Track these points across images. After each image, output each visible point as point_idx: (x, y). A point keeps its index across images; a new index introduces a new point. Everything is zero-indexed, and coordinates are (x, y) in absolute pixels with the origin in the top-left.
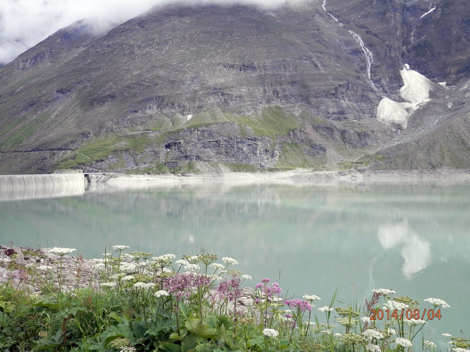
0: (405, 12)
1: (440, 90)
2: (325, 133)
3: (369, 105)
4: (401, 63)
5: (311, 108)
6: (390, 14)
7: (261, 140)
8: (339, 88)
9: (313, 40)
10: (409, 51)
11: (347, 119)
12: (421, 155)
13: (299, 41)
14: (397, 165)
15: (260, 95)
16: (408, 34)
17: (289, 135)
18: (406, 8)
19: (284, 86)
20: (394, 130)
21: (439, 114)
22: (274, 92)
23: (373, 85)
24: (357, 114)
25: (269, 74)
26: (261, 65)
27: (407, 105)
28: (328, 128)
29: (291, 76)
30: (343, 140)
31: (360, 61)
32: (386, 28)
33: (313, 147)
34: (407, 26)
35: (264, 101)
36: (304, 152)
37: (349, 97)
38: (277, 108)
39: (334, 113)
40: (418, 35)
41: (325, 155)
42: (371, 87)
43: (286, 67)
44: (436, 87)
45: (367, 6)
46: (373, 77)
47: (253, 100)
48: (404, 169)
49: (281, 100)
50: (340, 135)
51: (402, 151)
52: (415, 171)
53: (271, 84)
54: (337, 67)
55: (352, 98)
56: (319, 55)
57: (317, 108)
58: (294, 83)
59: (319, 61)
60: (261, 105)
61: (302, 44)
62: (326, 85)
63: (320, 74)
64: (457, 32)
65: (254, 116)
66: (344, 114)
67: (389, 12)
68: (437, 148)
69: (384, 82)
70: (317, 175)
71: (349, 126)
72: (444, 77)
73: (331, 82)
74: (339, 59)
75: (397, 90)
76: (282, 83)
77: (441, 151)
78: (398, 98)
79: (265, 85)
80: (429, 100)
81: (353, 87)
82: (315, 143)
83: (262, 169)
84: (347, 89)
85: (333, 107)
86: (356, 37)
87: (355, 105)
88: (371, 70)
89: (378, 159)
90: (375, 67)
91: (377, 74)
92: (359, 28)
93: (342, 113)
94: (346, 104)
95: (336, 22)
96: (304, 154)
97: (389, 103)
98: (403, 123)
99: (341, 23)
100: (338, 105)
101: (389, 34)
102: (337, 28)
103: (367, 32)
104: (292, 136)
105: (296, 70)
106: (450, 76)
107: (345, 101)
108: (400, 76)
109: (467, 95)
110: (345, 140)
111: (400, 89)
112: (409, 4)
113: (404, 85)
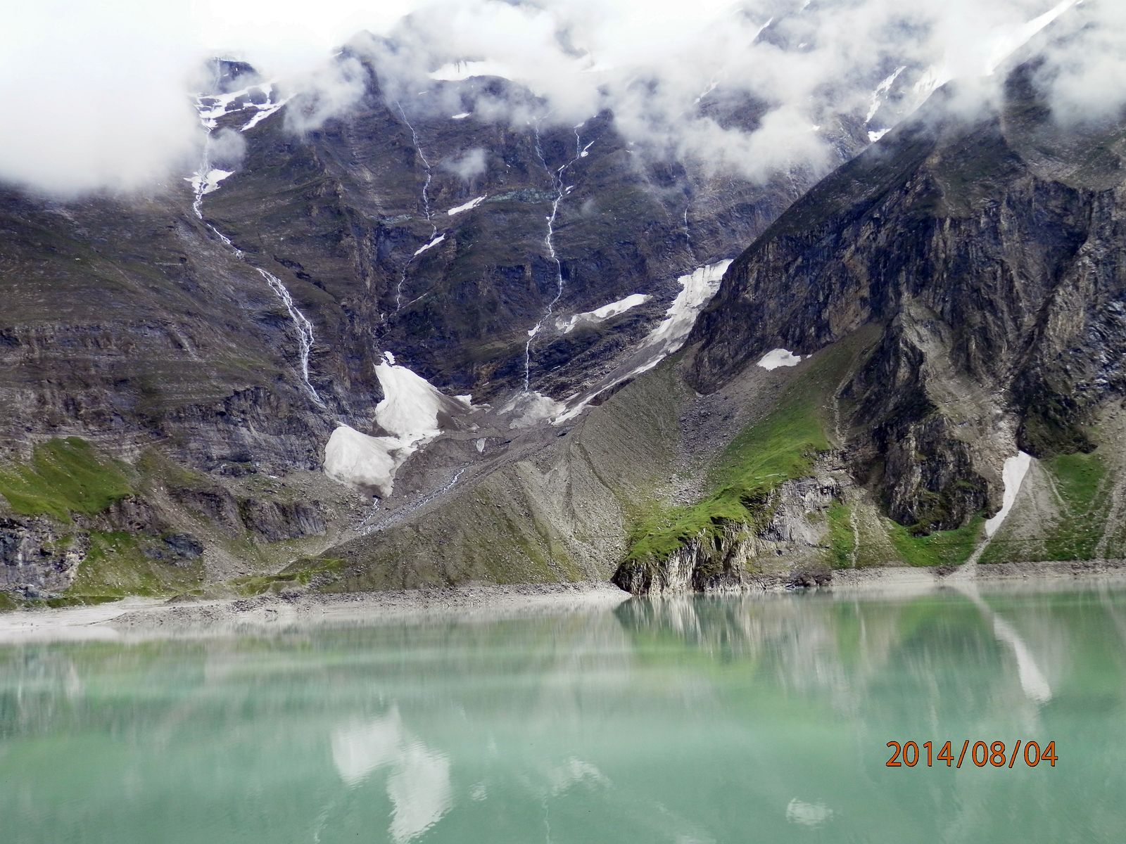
0: (382, 239)
1: (460, 411)
2: (200, 507)
3: (307, 442)
4: (376, 348)
5: (166, 446)
6: (349, 239)
7: (30, 527)
8: (235, 400)
9: (171, 283)
10: (392, 325)
11: (255, 472)
12: (423, 556)
13: (135, 284)
14: (372, 581)
15: (28, 411)
16: (390, 288)
17: (108, 511)
18: (384, 230)
19: (94, 390)
20: (363, 499)
21: (459, 463)
22: (66, 405)
23: (314, 396)
24: (280, 462)
25: (55, 359)
26: (33, 333)
27: (391, 443)
28: (208, 495)
29: (112, 366)
30: (246, 524)
31: (285, 339)
32: (341, 269)
33: (170, 543)
34: (387, 269)
35: (39, 426)
36: (147, 555)
37: (259, 421)
38: (74, 442)
39: (223, 459)
40: (411, 291)
41: (201, 560)
42: (311, 399)
43: (101, 342)
44: (452, 406)
45: (298, 217)
46: (316, 378)
47: (7, 423)
48: (387, 588)
49: (86, 424)
50: (238, 511)
51: (383, 549)
52: (413, 593)
53: (60, 384)
54: (230, 349)
55: (265, 424)
56: (186, 319)
57: (179, 445)
58: (120, 383)
59: (186, 334)
60: (30, 436)
61: (142, 291)
62: (203, 391)
63: (187, 365)
64: (489, 291)
65: (10, 463)
66: (247, 460)
67: (348, 235)
68: (458, 540)
69: (340, 390)
70: (180, 613)
71: (261, 491)
72: (468, 384)
73: (215, 384)
74: (235, 332)
75: (370, 410)
76: (90, 381)
77: (465, 545)
78: (371, 428)
79: (41, 386)
80: (437, 433)
81: (268, 399)
82: (176, 532)
83: (31, 602)
84: (255, 402)
85: (219, 443)
86: (275, 285)
87: (273, 440)
88: (309, 362)
89: (330, 568)
90: (319, 355)
91: (322, 370)
92: (280, 264)
93: (242, 458)
94: (253, 437)
95: (226, 247)
96: (148, 559)
97: (353, 439)
98: (385, 485)
99: (239, 248)
100: (232, 439)
101: (348, 284)
102: (230, 260)
103: (300, 275)
104: (114, 516)
105: (126, 352)
106: (479, 383)
107: (249, 430)
108: (375, 377)
109: (515, 424)
110: (250, 524)
111: (375, 406)
112: (389, 223)
113: (383, 398)
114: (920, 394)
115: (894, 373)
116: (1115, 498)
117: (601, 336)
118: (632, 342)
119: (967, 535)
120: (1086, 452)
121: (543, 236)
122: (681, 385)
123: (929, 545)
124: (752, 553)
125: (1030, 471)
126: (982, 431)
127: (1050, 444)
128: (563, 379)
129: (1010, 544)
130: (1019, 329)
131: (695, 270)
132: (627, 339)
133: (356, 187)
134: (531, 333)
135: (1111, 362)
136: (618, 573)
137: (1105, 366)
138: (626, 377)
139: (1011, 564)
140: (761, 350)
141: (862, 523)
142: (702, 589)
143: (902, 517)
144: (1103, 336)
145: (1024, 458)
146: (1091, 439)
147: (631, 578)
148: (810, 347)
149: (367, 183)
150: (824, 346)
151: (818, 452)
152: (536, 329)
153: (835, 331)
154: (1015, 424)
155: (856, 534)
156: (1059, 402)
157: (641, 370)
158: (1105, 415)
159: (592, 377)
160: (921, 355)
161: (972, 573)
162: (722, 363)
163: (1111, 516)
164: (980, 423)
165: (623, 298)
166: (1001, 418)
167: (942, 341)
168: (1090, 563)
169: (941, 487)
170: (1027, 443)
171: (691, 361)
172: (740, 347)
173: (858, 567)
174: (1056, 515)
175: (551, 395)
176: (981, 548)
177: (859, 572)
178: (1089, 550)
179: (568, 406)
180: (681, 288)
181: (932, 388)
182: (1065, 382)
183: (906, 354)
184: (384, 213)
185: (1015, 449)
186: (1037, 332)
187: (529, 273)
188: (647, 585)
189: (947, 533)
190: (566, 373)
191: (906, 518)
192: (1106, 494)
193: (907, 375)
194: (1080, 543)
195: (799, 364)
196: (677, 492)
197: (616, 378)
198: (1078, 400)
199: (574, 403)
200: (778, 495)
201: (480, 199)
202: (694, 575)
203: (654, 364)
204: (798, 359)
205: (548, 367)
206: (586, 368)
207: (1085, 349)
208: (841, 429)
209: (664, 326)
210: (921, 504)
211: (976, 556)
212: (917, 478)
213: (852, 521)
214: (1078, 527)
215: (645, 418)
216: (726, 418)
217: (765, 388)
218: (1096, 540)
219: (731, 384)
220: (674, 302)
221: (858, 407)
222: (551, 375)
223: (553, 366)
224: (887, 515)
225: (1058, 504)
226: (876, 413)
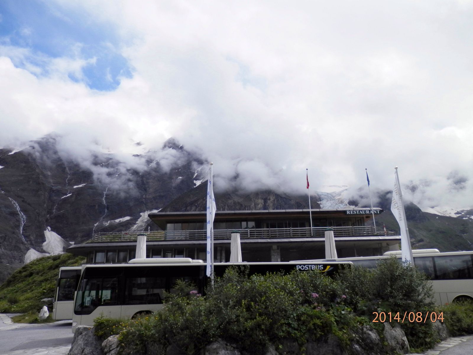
0: (51, 192)
3: (20, 254)
4: (45, 225)
6: (41, 192)
10: (51, 219)
11: (2, 263)
16: (52, 207)
18: (53, 190)
23: (23, 239)
24: (10, 260)
31: (16, 221)
32: (37, 200)
34: (52, 202)
37: (5, 246)
40: (59, 209)
42: (22, 240)
44: (67, 245)
45: (25, 183)
46: (24, 234)
55: (7, 247)
64: (84, 212)
69: (32, 238)
71: (4, 269)
72: (73, 238)
75: (41, 245)
78: (40, 250)
80: (63, 253)
81: (9, 239)
84: (4, 240)
86: (14, 203)
87: (9, 253)
88: (23, 228)
90: (27, 226)
91: (27, 231)
92: (17, 197)
94: (3, 251)
97: (35, 253)
101: (39, 205)
103: (23, 201)
106: (77, 238)
108: (44, 235)
111: (42, 243)
112: (54, 188)
113: (46, 241)
117: (117, 227)
118: (126, 229)
121: (102, 197)
131: (145, 211)
133: (45, 176)
149: (49, 175)
165: (124, 217)
180: (141, 216)
184: (53, 185)
187: (97, 207)
201: (84, 184)
209: (135, 226)
220: (139, 220)
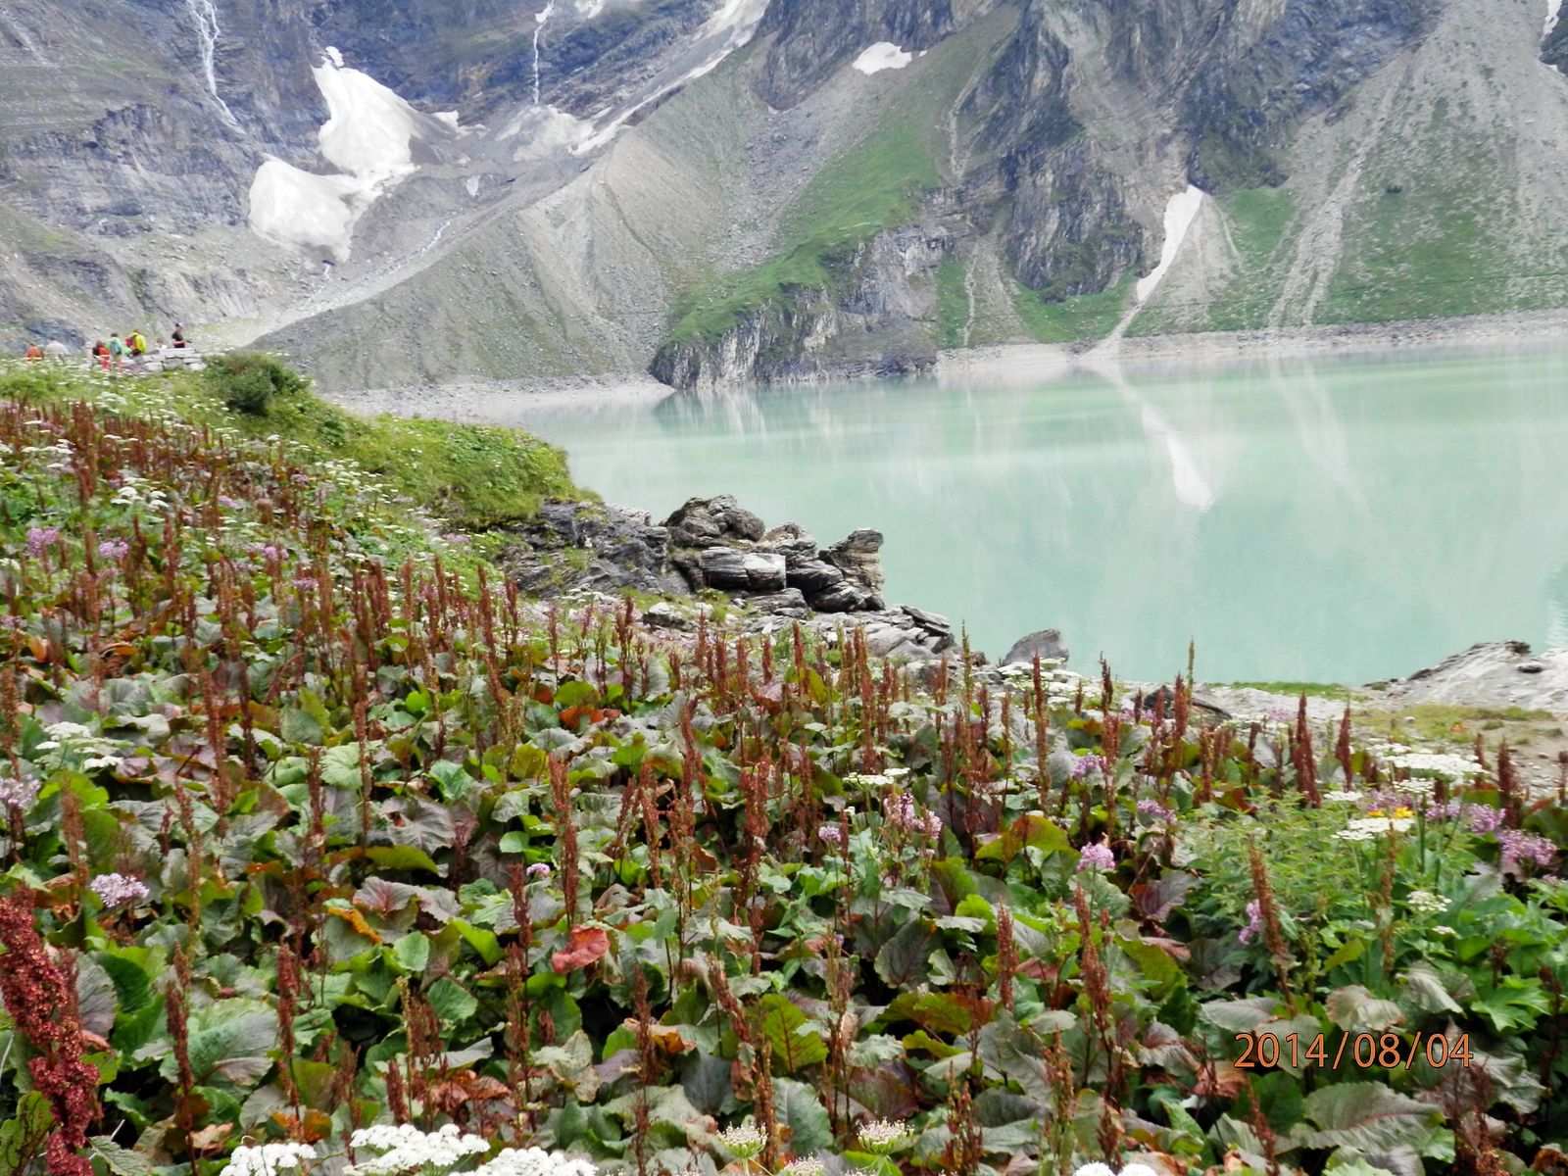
1: (443, 136)
2: (74, 280)
3: (221, 184)
4: (313, 43)
5: (15, 194)
8: (110, 124)
11: (149, 230)
12: (391, 343)
20: (309, 265)
21: (442, 213)
23: (227, 116)
24: (184, 214)
27: (345, 184)
28: (84, 264)
30: (143, 303)
31: (176, 30)
37: (148, 155)
39: (100, 211)
42: (223, 120)
44: (430, 128)
46: (227, 89)
48: (345, 389)
50: (129, 286)
51: (335, 335)
52: (381, 394)
54: (93, 46)
55: (158, 160)
57: (35, 193)
59: (24, 24)
62: (60, 111)
63: (34, 73)
66: (136, 213)
68: (438, 320)
69: (264, 107)
71: (160, 257)
72: (452, 95)
73: (77, 100)
74: (99, 21)
75: (311, 136)
77: (449, 329)
78: (314, 162)
80: (410, 169)
81: (159, 122)
82: (43, 317)
84: (140, 127)
85: (93, 189)
87: (172, 182)
90: (230, 54)
91: (236, 77)
93: (129, 210)
94: (141, 179)
97: (288, 178)
98: (338, 245)
100: (111, 182)
106: (468, 94)
107: (135, 168)
108: (314, 86)
109: (521, 154)
110: (148, 304)
111: (317, 130)
113: (328, 118)
114: (1061, 107)
115: (1030, 77)
116: (1301, 248)
117: (640, 22)
118: (685, 31)
119: (1113, 299)
120: (1274, 186)
122: (748, 98)
123: (1064, 315)
124: (832, 330)
125: (1200, 212)
126: (1141, 159)
127: (1229, 175)
128: (588, 87)
129: (1165, 311)
130: (1199, 14)
132: (678, 26)
134: (541, 18)
135: (1318, 60)
136: (655, 361)
137: (1308, 65)
138: (675, 84)
139: (1163, 337)
140: (858, 44)
141: (980, 287)
142: (767, 379)
143: (1031, 278)
144: (1310, 23)
145: (1194, 193)
146: (1281, 167)
147: (673, 366)
148: (924, 40)
150: (943, 38)
151: (924, 190)
152: (548, 11)
153: (959, 16)
154: (1186, 149)
155: (972, 302)
156: (1244, 116)
157: (698, 72)
158: (1304, 132)
159: (629, 83)
160: (1066, 52)
161: (1115, 350)
162: (804, 64)
163: (1294, 270)
164: (1139, 148)
166: (1166, 140)
167: (1097, 31)
168: (1260, 333)
169: (1084, 237)
170: (1199, 175)
171: (762, 61)
172: (830, 39)
173: (971, 346)
174: (1227, 272)
175: (572, 110)
176: (1129, 316)
177: (971, 352)
178: (1260, 316)
179: (596, 127)
181: (1077, 98)
182: (1253, 89)
183: (1046, 52)
185: (1183, 182)
186: (1222, 18)
188: (694, 375)
189: (1088, 298)
190: (592, 77)
191: (1037, 279)
192: (1290, 242)
193: (1047, 81)
194: (1251, 308)
195: (909, 65)
196: (738, 250)
197: (663, 83)
198: (1269, 115)
199: (604, 121)
200: (868, 251)
202: (756, 362)
203: (713, 65)
204: (907, 57)
205: (566, 69)
206: (620, 70)
207: (1284, 43)
208: (958, 159)
210: (1057, 261)
211: (1121, 327)
212: (1052, 225)
213: (967, 284)
214: (1251, 287)
215: (697, 145)
216: (807, 144)
217: (861, 101)
218: (1271, 303)
219: (816, 95)
221: (982, 126)
222: (570, 81)
223: (572, 67)
224: (1013, 275)
225: (1230, 256)
226: (1004, 135)
